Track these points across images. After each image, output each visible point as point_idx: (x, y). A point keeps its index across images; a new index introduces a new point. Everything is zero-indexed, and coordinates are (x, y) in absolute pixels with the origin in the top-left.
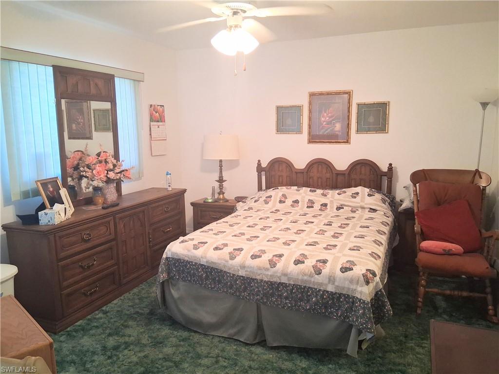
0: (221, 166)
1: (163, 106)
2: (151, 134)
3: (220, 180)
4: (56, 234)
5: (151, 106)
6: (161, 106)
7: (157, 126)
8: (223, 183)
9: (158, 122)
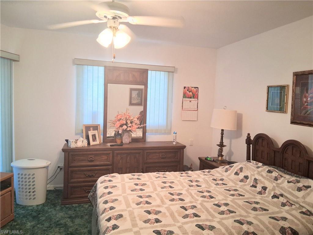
0: (222, 134)
1: (197, 88)
2: (182, 106)
3: (220, 145)
4: (70, 153)
5: (185, 88)
6: (194, 87)
7: (189, 101)
8: (223, 148)
9: (191, 98)
